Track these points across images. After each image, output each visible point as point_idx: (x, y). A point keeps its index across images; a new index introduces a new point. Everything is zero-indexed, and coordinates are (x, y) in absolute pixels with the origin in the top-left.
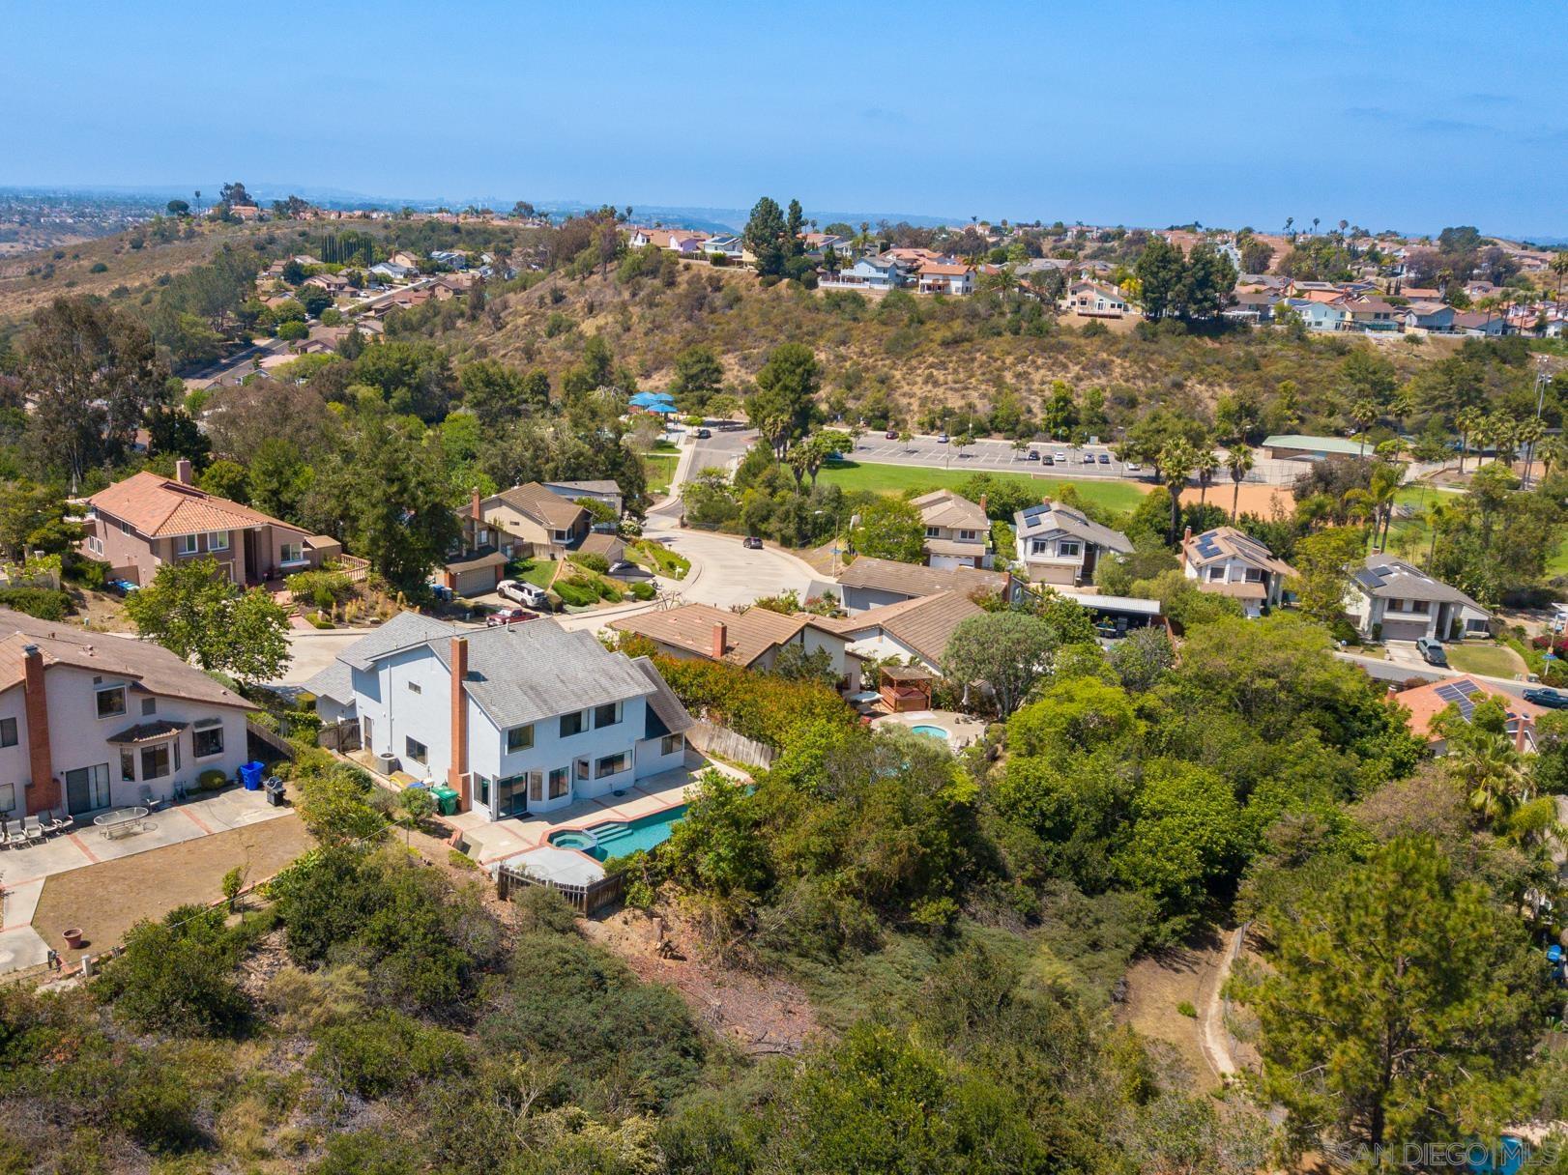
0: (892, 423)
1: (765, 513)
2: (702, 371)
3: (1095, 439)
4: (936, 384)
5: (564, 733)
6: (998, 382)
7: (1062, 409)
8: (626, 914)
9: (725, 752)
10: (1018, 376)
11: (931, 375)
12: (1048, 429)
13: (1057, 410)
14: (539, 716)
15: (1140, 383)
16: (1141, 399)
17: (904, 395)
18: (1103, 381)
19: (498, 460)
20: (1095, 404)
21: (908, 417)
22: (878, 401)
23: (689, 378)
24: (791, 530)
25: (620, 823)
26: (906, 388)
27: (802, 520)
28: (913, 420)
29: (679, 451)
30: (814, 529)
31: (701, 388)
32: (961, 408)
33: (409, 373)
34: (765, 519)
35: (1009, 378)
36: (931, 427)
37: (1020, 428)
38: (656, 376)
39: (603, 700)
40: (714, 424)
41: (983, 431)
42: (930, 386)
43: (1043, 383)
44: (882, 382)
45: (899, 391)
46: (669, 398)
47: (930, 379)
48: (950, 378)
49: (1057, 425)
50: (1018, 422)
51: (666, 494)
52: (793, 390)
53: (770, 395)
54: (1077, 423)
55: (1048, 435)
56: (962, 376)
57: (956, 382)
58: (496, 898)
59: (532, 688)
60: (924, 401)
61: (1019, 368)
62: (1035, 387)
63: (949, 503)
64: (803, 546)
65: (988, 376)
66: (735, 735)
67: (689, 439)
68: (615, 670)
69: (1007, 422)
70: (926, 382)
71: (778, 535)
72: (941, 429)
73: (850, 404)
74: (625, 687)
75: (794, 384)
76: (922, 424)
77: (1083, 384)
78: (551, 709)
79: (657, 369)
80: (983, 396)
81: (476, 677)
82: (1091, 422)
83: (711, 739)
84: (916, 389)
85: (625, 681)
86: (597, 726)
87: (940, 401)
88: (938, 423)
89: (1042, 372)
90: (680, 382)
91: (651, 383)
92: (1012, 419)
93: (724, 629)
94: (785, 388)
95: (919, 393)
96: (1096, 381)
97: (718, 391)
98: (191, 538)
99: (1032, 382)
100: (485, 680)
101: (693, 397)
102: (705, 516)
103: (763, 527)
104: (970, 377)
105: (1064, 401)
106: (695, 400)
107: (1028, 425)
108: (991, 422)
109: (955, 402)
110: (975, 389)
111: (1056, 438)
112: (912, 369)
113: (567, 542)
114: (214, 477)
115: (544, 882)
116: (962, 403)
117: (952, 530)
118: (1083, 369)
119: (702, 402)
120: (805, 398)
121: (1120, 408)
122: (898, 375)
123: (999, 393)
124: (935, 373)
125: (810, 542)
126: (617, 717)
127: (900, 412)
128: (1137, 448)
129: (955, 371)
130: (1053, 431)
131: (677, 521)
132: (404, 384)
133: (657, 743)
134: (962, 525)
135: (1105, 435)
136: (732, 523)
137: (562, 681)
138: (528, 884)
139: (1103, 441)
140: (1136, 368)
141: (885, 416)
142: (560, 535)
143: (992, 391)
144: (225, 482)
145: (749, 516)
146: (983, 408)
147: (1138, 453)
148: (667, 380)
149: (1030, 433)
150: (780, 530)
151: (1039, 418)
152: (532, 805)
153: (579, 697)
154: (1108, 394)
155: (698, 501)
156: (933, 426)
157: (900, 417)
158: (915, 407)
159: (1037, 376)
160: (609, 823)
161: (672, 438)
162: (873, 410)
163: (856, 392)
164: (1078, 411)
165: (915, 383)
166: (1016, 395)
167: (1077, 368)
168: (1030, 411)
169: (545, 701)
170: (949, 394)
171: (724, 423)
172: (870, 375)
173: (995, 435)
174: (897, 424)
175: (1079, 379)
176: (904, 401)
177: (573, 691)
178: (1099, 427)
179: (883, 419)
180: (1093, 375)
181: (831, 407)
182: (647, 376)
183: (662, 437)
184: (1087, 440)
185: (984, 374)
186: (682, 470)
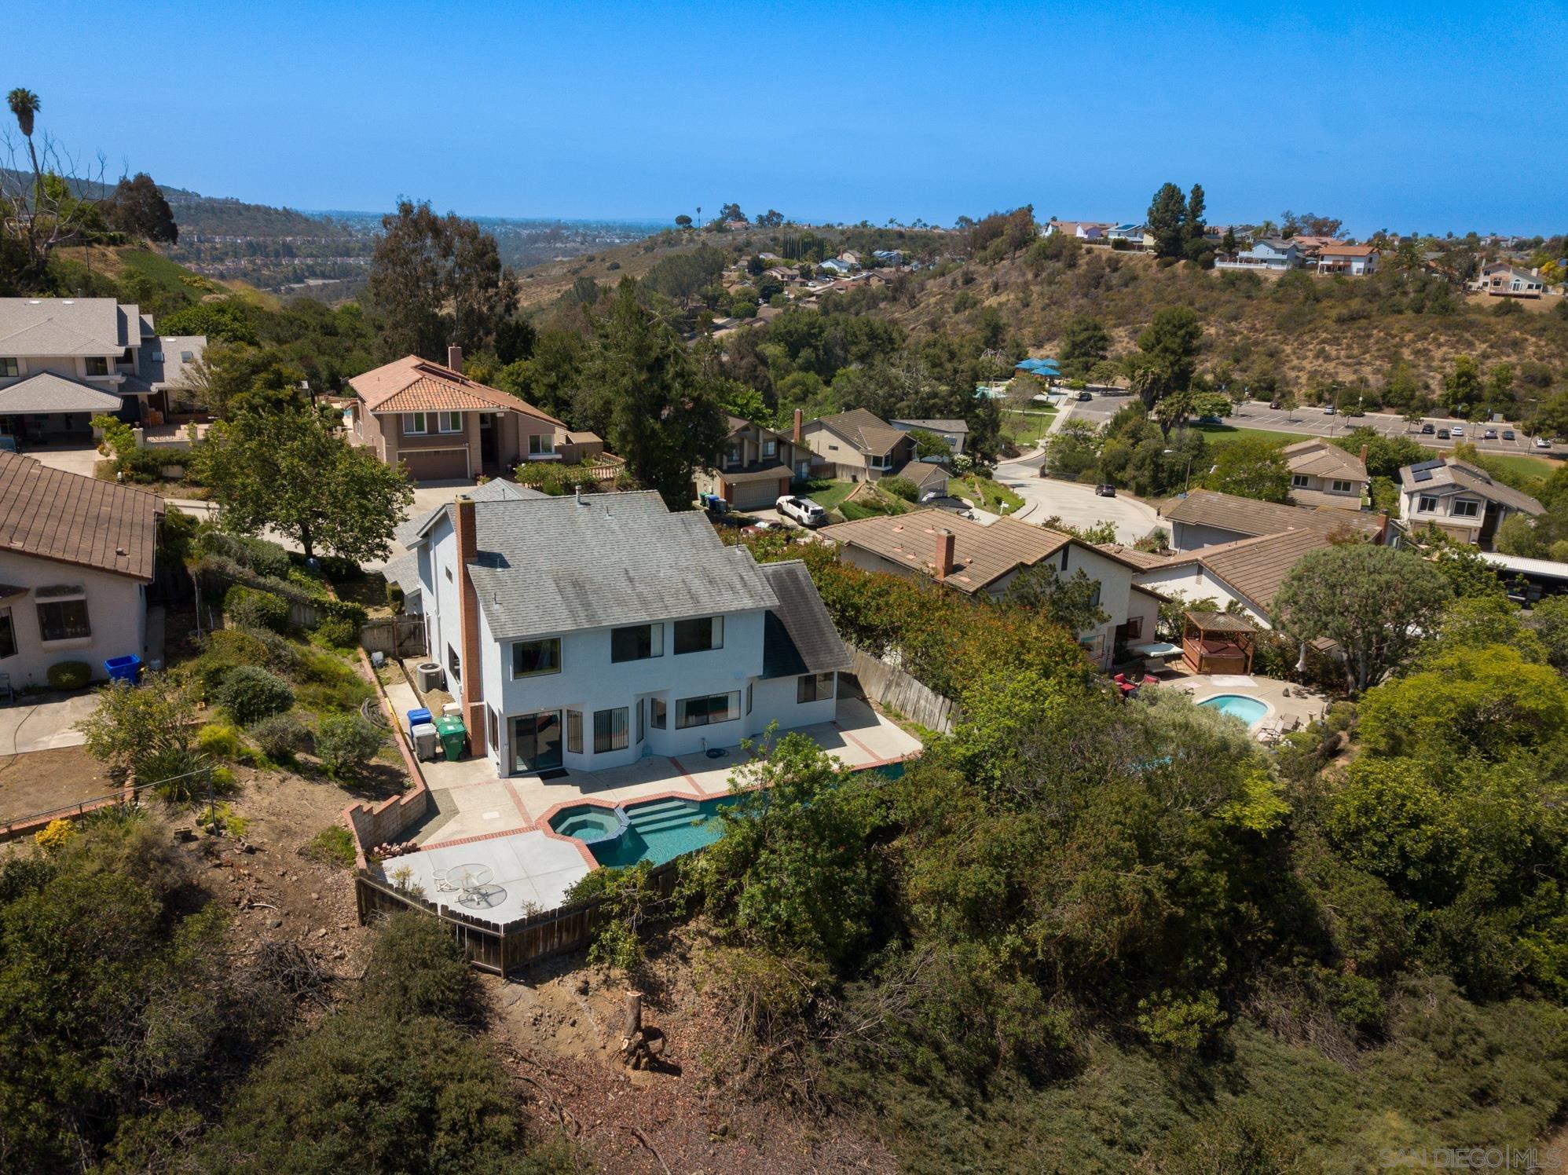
0: (1278, 395)
1: (1123, 460)
2: (1090, 338)
3: (1499, 416)
4: (1328, 359)
5: (619, 655)
6: (1395, 358)
7: (1464, 384)
8: (592, 975)
9: (903, 707)
10: (1417, 352)
11: (1323, 350)
12: (1446, 405)
13: (1459, 386)
14: (567, 626)
15: (1557, 362)
16: (1557, 378)
17: (1293, 368)
18: (1513, 359)
19: (852, 397)
20: (1503, 380)
21: (1295, 390)
22: (1264, 373)
23: (1074, 345)
24: (1145, 478)
25: (689, 802)
26: (1296, 362)
27: (1158, 467)
28: (1299, 393)
29: (1057, 411)
30: (1170, 477)
31: (1086, 354)
32: (1352, 382)
33: (815, 336)
34: (1122, 468)
35: (1407, 354)
36: (1317, 399)
37: (1414, 403)
38: (1048, 347)
39: (687, 610)
40: (1097, 390)
41: (1374, 405)
42: (1321, 361)
43: (1444, 360)
44: (1271, 355)
45: (1288, 365)
46: (1055, 363)
47: (1321, 354)
48: (1343, 353)
49: (1456, 401)
50: (1412, 397)
51: (1034, 447)
52: (1173, 352)
53: (1150, 356)
54: (1480, 399)
55: (1445, 412)
56: (1355, 352)
57: (1348, 357)
58: (356, 923)
59: (575, 584)
60: (1313, 375)
61: (1419, 345)
62: (1435, 364)
63: (1323, 452)
64: (1158, 495)
65: (1383, 352)
66: (917, 684)
67: (1070, 401)
68: (721, 570)
69: (1400, 396)
70: (1317, 357)
71: (1133, 484)
72: (1329, 402)
73: (1236, 376)
74: (728, 595)
75: (1175, 346)
76: (1309, 396)
77: (1489, 363)
78: (591, 617)
79: (1049, 340)
80: (1377, 371)
81: (492, 560)
82: (1495, 400)
84: (1305, 363)
85: (732, 588)
86: (678, 650)
87: (1330, 375)
88: (1327, 396)
89: (1444, 349)
90: (1068, 349)
91: (1043, 352)
92: (1406, 393)
93: (951, 541)
94: (1166, 349)
95: (1308, 367)
96: (1505, 359)
97: (1104, 358)
98: (419, 416)
99: (1432, 359)
100: (504, 564)
101: (1077, 362)
102: (1065, 466)
103: (1119, 476)
104: (1364, 353)
105: (1466, 376)
106: (1080, 366)
107: (1423, 400)
108: (1384, 396)
109: (1346, 377)
110: (1369, 364)
111: (1454, 414)
112: (1304, 344)
114: (511, 374)
115: (434, 906)
116: (1353, 377)
117: (1323, 480)
118: (1492, 347)
119: (1087, 368)
120: (1186, 360)
121: (1531, 386)
122: (1288, 349)
123: (1394, 368)
124: (1327, 348)
125: (1165, 492)
126: (715, 640)
127: (1287, 384)
128: (1549, 422)
129: (1349, 347)
130: (1452, 407)
131: (1037, 472)
132: (810, 346)
133: (789, 685)
134: (1335, 475)
135: (1511, 413)
136: (1090, 473)
137: (631, 580)
138: (405, 907)
139: (1508, 418)
140: (1553, 346)
141: (1271, 388)
142: (877, 461)
143: (1387, 366)
144: (521, 379)
145: (1105, 465)
146: (1376, 383)
147: (1552, 428)
148: (1058, 350)
149: (1427, 408)
150: (1135, 478)
151: (1437, 393)
152: (569, 758)
153: (644, 602)
154: (1518, 372)
155: (1060, 451)
156: (1320, 399)
157: (1286, 389)
158: (1303, 380)
159: (1438, 354)
160: (671, 799)
161: (1052, 399)
162: (1258, 382)
163: (1244, 364)
164: (1481, 387)
165: (1305, 358)
166: (1414, 371)
167: (1484, 346)
168: (1427, 387)
169: (587, 606)
170: (1341, 368)
171: (1106, 389)
172: (1260, 349)
173: (1386, 410)
174: (1283, 396)
175: (1485, 356)
176: (1293, 374)
177: (640, 595)
178: (1504, 404)
179: (1270, 390)
180: (1502, 353)
181: (1216, 376)
182: (1039, 345)
183: (1039, 397)
184: (1490, 417)
185: (1379, 350)
186: (1055, 428)
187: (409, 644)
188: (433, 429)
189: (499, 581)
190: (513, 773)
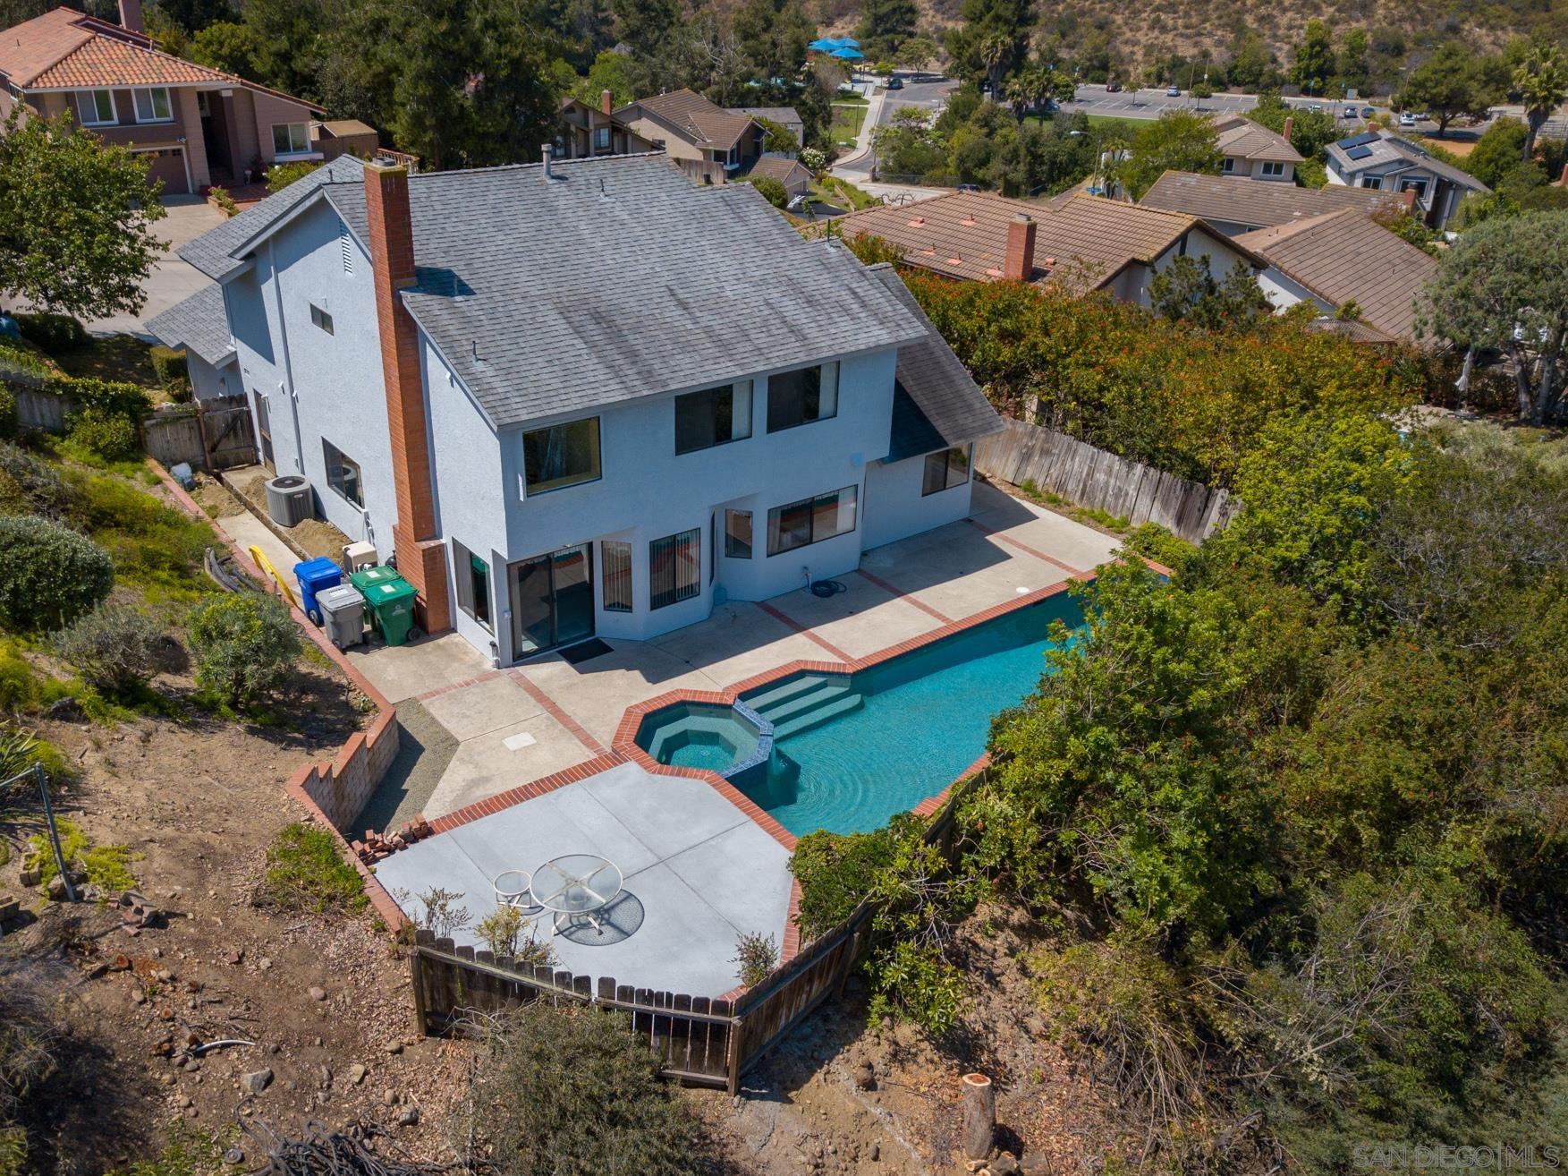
0: (1112, 76)
1: (982, 155)
2: (894, 10)
3: (1353, 92)
4: (1164, 29)
5: (685, 443)
6: (1238, 27)
7: (1318, 55)
8: (870, 1047)
9: (1060, 486)
10: (1261, 19)
11: (1158, 20)
12: (1297, 82)
13: (1311, 57)
14: (613, 394)
15: (1408, 27)
16: (1409, 45)
17: (1126, 42)
18: (1363, 24)
19: (647, 81)
20: (1355, 49)
21: (1131, 69)
22: (1096, 49)
23: (878, 19)
24: (1019, 174)
25: (830, 676)
26: (1129, 35)
27: (1036, 158)
28: (1138, 71)
29: (867, 102)
30: (1051, 171)
31: (892, 30)
32: (1193, 57)
33: (556, 13)
34: (983, 163)
35: (1249, 20)
36: (1158, 79)
37: (1263, 80)
38: (839, 24)
39: (789, 356)
40: (906, 76)
41: (1221, 84)
42: (1156, 32)
43: (1290, 28)
44: (1101, 27)
45: (1121, 38)
46: (855, 43)
47: (1156, 24)
48: (1180, 22)
49: (1309, 76)
50: (1260, 74)
51: (852, 146)
52: (1007, 22)
53: (978, 28)
54: (1333, 74)
55: (1297, 89)
56: (1194, 20)
57: (1187, 27)
58: (413, 1033)
59: (597, 317)
60: (1149, 50)
61: (1263, 11)
62: (1280, 32)
63: (1245, 129)
64: (1035, 194)
65: (1225, 20)
66: (1085, 450)
67: (878, 91)
68: (817, 282)
69: (1250, 72)
70: (1152, 28)
71: (1000, 183)
72: (1170, 82)
73: (1064, 54)
74: (845, 324)
75: (1008, 14)
76: (1148, 75)
77: (1338, 30)
78: (647, 376)
79: (840, 15)
80: (1220, 43)
81: (442, 283)
82: (1347, 74)
83: (1026, 458)
84: (1140, 35)
85: (847, 311)
86: (774, 425)
87: (1169, 49)
88: (1167, 75)
89: (1290, 14)
90: (868, 24)
91: (833, 31)
92: (1256, 68)
93: (1032, 229)
94: (997, 18)
95: (1143, 40)
96: (1354, 25)
97: (911, 35)
98: (102, 96)
99: (1277, 26)
100: (465, 290)
101: (881, 42)
102: (902, 167)
103: (980, 174)
104: (1204, 21)
105: (1319, 46)
106: (884, 46)
107: (1273, 75)
108: (1230, 72)
109: (1187, 51)
110: (1210, 34)
111: (1306, 91)
112: (1136, 13)
113: (728, 167)
114: (210, 43)
116: (1193, 51)
117: (1252, 162)
118: (1339, 10)
119: (893, 49)
120: (1021, 31)
121: (1383, 56)
122: (1119, 19)
123: (1238, 39)
124: (1163, 17)
125: (1044, 190)
126: (825, 404)
127: (1122, 62)
128: (1421, 94)
129: (1187, 14)
130: (1303, 83)
131: (867, 176)
132: (552, 26)
133: (915, 467)
134: (1266, 155)
135: (1365, 87)
136: (938, 172)
137: (683, 305)
139: (1362, 95)
140: (1402, 8)
141: (1104, 67)
142: (720, 156)
143: (1231, 37)
145: (962, 160)
146: (1219, 56)
147: (1425, 101)
148: (852, 28)
149: (1278, 83)
150: (1005, 174)
151: (1286, 67)
152: (607, 623)
153: (724, 346)
154: (1369, 38)
155: (894, 149)
156: (1160, 79)
157: (1121, 68)
158: (1139, 56)
159: (1283, 20)
160: (801, 674)
161: (858, 88)
162: (1090, 60)
163: (1070, 39)
164: (1334, 59)
165: (1139, 29)
166: (1259, 41)
167: (1332, 10)
168: (1274, 60)
169: (632, 355)
170: (1179, 41)
171: (915, 75)
172: (1087, 19)
173: (1233, 89)
174: (1118, 76)
175: (1333, 22)
176: (1127, 49)
177: (708, 331)
178: (1358, 78)
179: (1103, 69)
180: (1351, 17)
181: (1042, 55)
182: (829, 23)
183: (847, 86)
184: (1343, 95)
185: (1220, 18)
186: (870, 121)
187: (228, 446)
188: (126, 118)
189: (467, 320)
190: (520, 658)
